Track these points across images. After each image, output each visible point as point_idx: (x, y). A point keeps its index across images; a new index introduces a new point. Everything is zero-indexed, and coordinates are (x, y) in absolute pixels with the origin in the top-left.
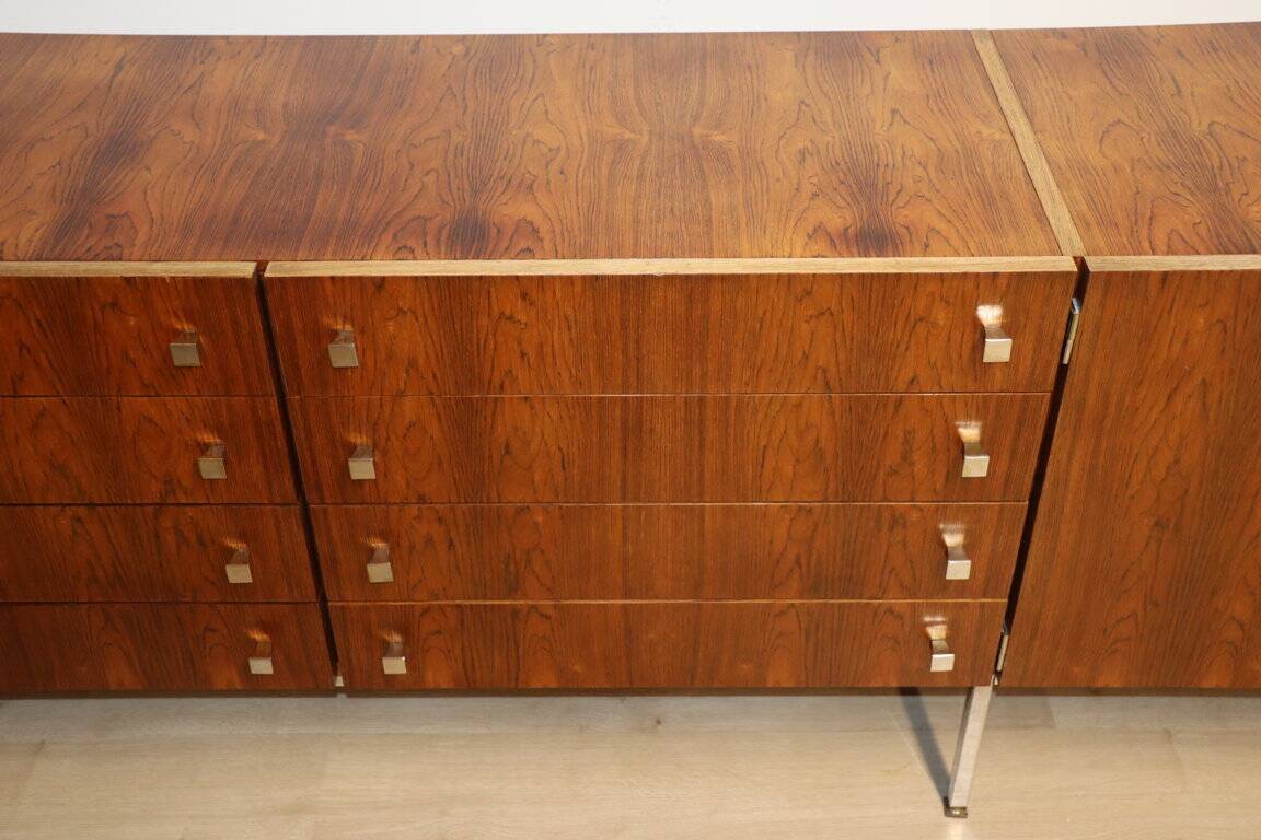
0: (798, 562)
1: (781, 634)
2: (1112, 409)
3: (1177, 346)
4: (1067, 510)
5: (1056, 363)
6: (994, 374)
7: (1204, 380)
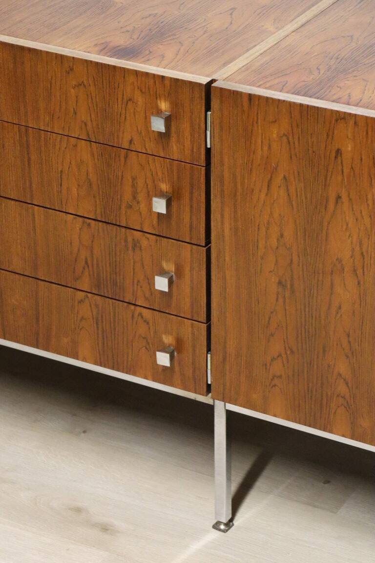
0: (86, 262)
1: (82, 318)
2: (239, 187)
3: (266, 148)
4: (227, 259)
5: (203, 146)
6: (172, 147)
7: (285, 177)
